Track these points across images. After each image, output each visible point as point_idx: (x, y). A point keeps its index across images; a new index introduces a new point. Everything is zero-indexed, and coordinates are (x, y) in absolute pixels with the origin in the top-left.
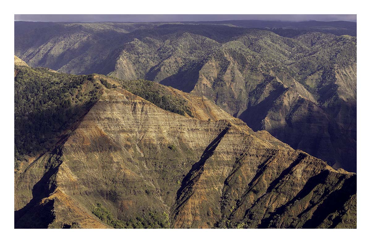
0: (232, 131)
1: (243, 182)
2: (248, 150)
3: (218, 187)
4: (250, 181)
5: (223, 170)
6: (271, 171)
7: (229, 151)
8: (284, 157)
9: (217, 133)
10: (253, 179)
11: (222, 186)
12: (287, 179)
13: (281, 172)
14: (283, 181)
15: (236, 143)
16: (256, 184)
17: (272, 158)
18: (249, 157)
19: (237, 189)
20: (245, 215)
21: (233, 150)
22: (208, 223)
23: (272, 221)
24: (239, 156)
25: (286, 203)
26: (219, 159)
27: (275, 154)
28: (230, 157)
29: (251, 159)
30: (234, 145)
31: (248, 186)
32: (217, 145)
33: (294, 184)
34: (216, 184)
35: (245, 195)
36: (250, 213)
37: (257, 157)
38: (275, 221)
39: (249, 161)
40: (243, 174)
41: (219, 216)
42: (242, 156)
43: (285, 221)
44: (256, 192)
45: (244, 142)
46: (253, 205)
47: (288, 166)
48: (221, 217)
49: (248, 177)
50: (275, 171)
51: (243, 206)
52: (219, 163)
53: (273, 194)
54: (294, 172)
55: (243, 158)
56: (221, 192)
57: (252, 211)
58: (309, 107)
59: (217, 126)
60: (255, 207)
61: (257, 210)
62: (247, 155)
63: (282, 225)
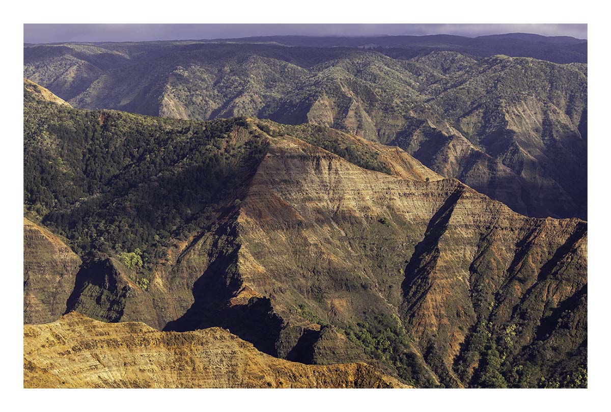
0: (468, 195)
1: (499, 267)
2: (497, 222)
3: (462, 276)
4: (508, 265)
5: (465, 252)
6: (539, 250)
7: (468, 224)
8: (554, 229)
9: (443, 199)
10: (512, 263)
11: (467, 274)
12: (569, 260)
13: (555, 251)
14: (563, 263)
15: (477, 212)
16: (521, 269)
17: (537, 231)
18: (501, 232)
19: (492, 278)
20: (513, 314)
21: (474, 222)
22: (460, 328)
23: (560, 320)
24: (484, 231)
25: (573, 294)
26: (456, 236)
27: (540, 226)
28: (470, 233)
29: (504, 235)
30: (473, 215)
31: (507, 273)
32: (449, 216)
33: (581, 266)
34: (458, 272)
35: (506, 285)
36: (520, 310)
37: (512, 230)
38: (565, 320)
39: (501, 236)
40: (497, 256)
41: (473, 317)
42: (490, 230)
43: (582, 319)
44: (522, 281)
45: (489, 211)
46: (523, 300)
47: (564, 241)
48: (476, 319)
49: (504, 260)
50: (545, 249)
51: (507, 301)
52: (457, 241)
53: (551, 283)
54: (578, 250)
55: (492, 233)
56: (468, 283)
57: (524, 307)
58: (490, 164)
59: (440, 188)
60: (526, 303)
61: (531, 306)
62: (496, 228)
63: (577, 324)
